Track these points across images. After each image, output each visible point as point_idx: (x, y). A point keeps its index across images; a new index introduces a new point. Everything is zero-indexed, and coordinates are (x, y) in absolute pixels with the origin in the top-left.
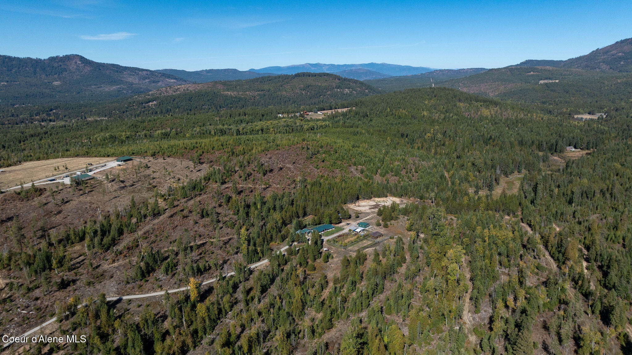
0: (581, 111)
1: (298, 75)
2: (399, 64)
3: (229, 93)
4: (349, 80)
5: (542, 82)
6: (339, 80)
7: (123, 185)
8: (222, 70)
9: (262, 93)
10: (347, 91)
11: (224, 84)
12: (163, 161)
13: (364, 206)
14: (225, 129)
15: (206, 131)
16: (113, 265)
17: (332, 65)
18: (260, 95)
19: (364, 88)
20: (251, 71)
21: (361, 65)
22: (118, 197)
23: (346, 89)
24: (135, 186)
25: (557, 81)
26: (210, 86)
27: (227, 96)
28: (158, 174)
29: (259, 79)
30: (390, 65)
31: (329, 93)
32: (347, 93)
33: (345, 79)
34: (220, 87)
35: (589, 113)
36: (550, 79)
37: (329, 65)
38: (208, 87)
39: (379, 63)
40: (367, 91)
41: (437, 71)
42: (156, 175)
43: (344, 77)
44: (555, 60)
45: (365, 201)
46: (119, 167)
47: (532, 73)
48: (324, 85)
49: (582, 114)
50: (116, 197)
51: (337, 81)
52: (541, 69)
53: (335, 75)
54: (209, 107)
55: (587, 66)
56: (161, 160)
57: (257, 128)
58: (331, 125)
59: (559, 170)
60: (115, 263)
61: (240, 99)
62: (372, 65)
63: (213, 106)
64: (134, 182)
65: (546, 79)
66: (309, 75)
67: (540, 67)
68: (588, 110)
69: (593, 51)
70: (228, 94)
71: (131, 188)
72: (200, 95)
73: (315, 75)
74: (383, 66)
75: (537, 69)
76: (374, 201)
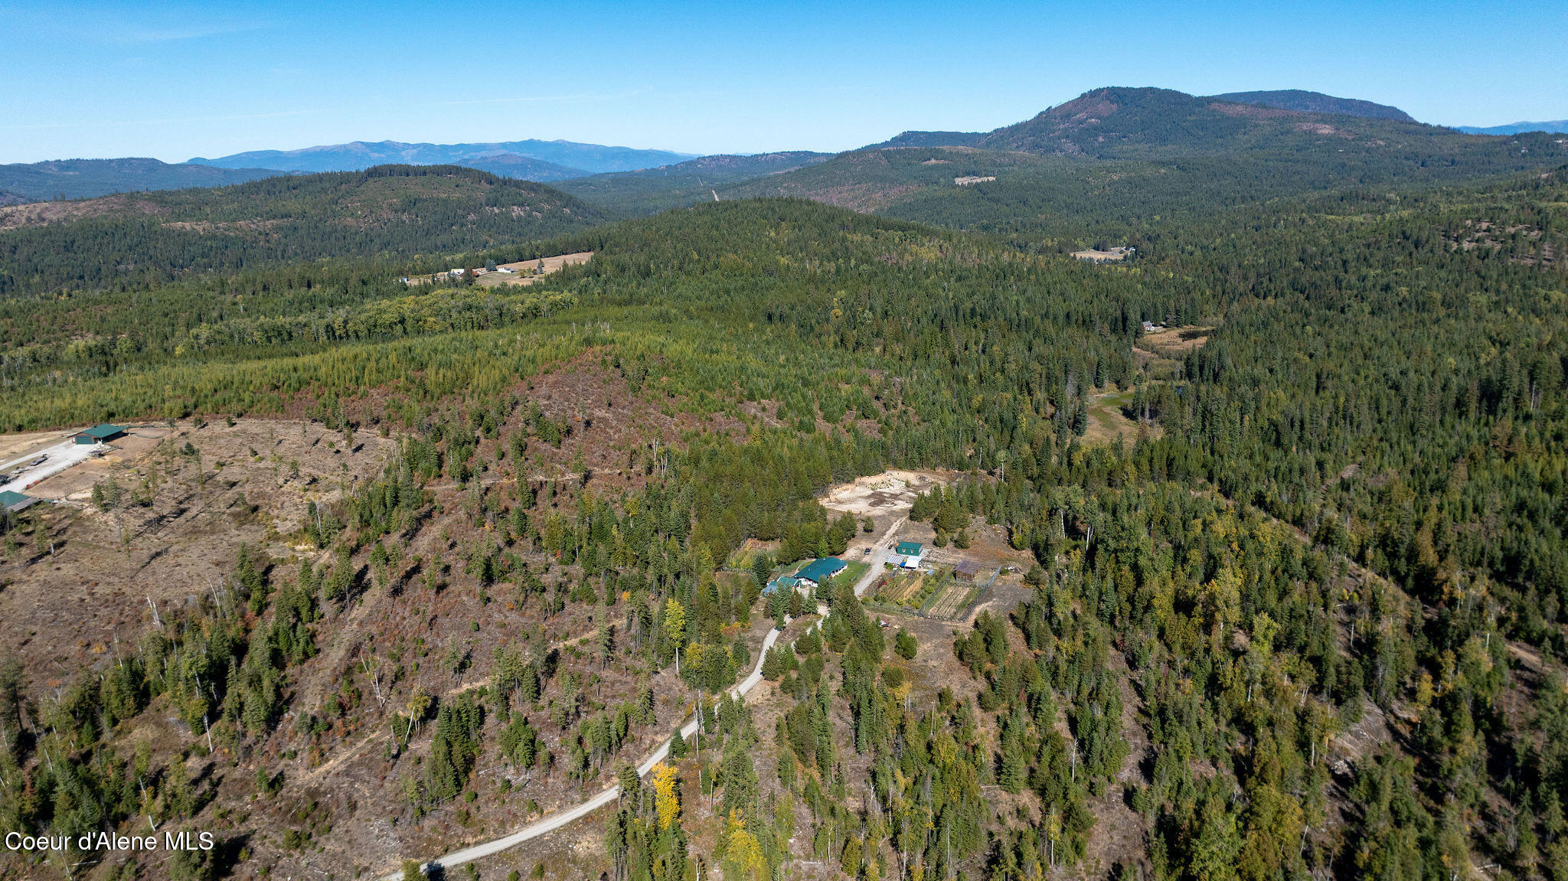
0: (1081, 244)
1: (375, 173)
2: (597, 143)
3: (188, 226)
4: (518, 184)
5: (959, 181)
6: (491, 183)
7: (150, 515)
8: (111, 161)
9: (286, 222)
10: (517, 211)
11: (159, 198)
12: (228, 430)
13: (850, 501)
14: (287, 326)
15: (232, 336)
16: (326, 767)
17: (426, 146)
18: (281, 228)
19: (558, 203)
20: (197, 166)
21: (504, 145)
22: (166, 551)
23: (515, 208)
24: (188, 515)
25: (991, 179)
26: (116, 207)
27: (185, 234)
28: (236, 469)
29: (261, 183)
30: (576, 144)
31: (472, 217)
32: (519, 217)
33: (505, 182)
34: (149, 209)
35: (1097, 248)
36: (975, 174)
37: (418, 145)
38: (111, 210)
39: (550, 140)
40: (567, 211)
41: (704, 158)
42: (233, 472)
43: (501, 177)
44: (963, 131)
45: (845, 487)
46: (100, 460)
47: (933, 161)
48: (456, 195)
49: (1083, 250)
50: (158, 554)
51: (484, 185)
52: (951, 153)
53: (479, 172)
54: (140, 266)
55: (1036, 146)
56: (219, 427)
57: (388, 318)
58: (576, 300)
59: (1173, 374)
60: (327, 760)
61: (227, 243)
62: (531, 144)
63: (148, 263)
64: (181, 503)
65: (968, 174)
66: (407, 171)
67: (946, 148)
68: (1093, 241)
69: (1041, 114)
70: (184, 227)
71: (182, 519)
72: (97, 233)
73: (423, 172)
74: (560, 147)
75: (943, 151)
76: (862, 484)
